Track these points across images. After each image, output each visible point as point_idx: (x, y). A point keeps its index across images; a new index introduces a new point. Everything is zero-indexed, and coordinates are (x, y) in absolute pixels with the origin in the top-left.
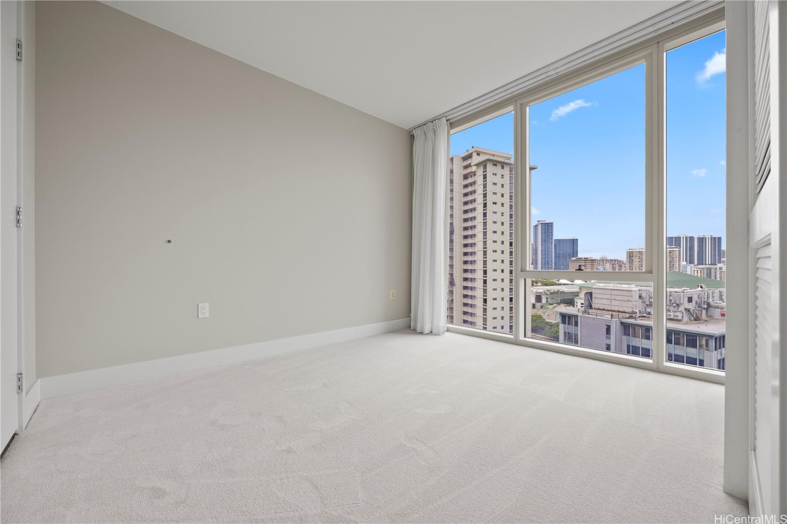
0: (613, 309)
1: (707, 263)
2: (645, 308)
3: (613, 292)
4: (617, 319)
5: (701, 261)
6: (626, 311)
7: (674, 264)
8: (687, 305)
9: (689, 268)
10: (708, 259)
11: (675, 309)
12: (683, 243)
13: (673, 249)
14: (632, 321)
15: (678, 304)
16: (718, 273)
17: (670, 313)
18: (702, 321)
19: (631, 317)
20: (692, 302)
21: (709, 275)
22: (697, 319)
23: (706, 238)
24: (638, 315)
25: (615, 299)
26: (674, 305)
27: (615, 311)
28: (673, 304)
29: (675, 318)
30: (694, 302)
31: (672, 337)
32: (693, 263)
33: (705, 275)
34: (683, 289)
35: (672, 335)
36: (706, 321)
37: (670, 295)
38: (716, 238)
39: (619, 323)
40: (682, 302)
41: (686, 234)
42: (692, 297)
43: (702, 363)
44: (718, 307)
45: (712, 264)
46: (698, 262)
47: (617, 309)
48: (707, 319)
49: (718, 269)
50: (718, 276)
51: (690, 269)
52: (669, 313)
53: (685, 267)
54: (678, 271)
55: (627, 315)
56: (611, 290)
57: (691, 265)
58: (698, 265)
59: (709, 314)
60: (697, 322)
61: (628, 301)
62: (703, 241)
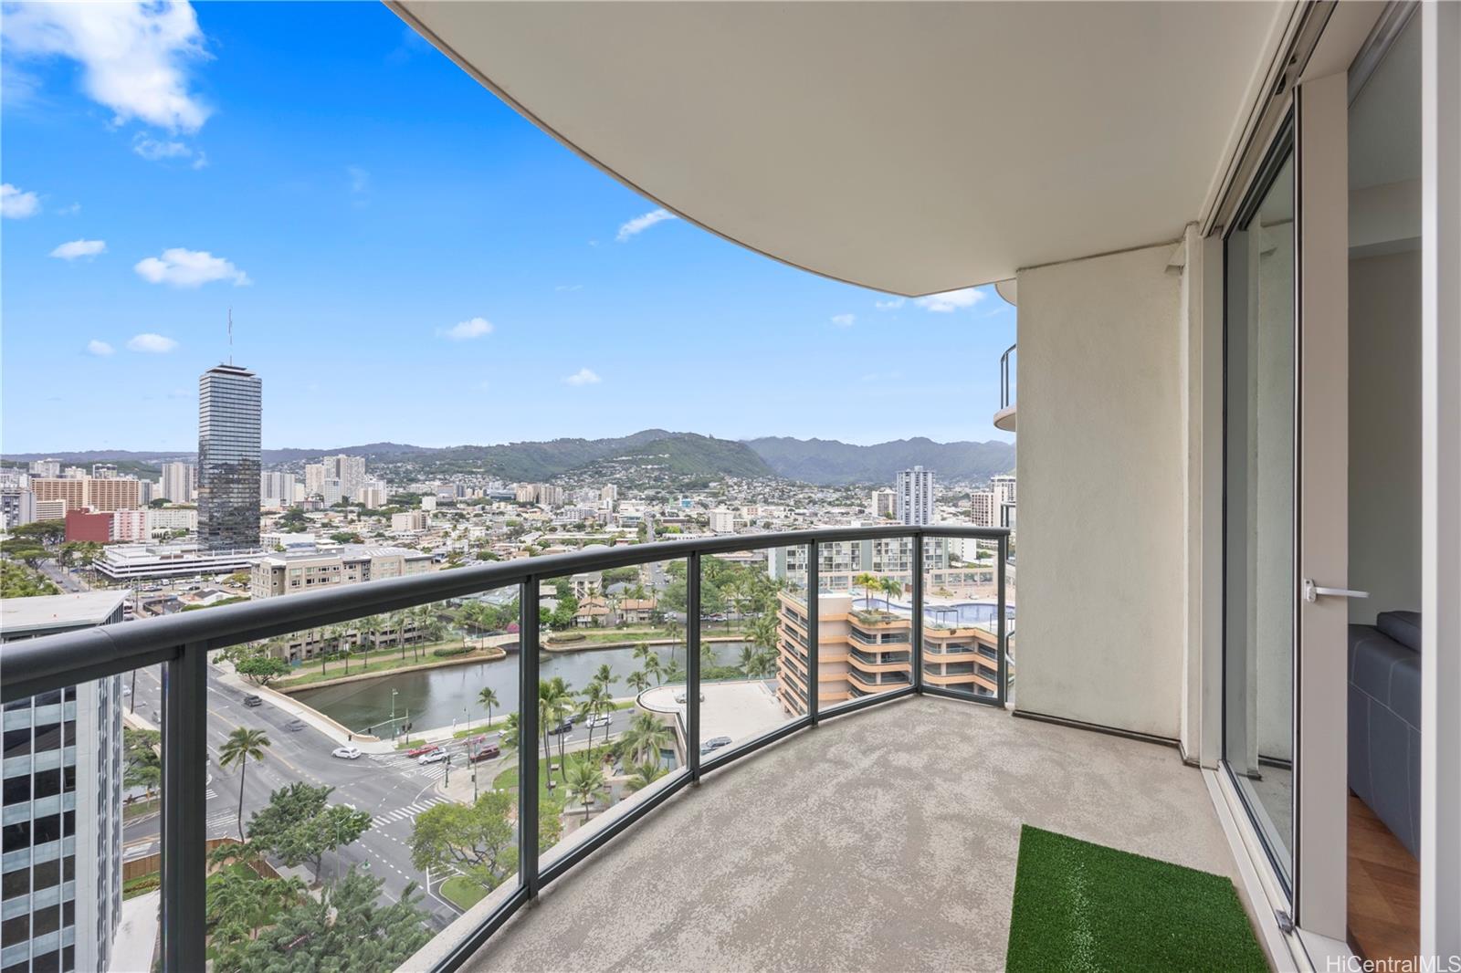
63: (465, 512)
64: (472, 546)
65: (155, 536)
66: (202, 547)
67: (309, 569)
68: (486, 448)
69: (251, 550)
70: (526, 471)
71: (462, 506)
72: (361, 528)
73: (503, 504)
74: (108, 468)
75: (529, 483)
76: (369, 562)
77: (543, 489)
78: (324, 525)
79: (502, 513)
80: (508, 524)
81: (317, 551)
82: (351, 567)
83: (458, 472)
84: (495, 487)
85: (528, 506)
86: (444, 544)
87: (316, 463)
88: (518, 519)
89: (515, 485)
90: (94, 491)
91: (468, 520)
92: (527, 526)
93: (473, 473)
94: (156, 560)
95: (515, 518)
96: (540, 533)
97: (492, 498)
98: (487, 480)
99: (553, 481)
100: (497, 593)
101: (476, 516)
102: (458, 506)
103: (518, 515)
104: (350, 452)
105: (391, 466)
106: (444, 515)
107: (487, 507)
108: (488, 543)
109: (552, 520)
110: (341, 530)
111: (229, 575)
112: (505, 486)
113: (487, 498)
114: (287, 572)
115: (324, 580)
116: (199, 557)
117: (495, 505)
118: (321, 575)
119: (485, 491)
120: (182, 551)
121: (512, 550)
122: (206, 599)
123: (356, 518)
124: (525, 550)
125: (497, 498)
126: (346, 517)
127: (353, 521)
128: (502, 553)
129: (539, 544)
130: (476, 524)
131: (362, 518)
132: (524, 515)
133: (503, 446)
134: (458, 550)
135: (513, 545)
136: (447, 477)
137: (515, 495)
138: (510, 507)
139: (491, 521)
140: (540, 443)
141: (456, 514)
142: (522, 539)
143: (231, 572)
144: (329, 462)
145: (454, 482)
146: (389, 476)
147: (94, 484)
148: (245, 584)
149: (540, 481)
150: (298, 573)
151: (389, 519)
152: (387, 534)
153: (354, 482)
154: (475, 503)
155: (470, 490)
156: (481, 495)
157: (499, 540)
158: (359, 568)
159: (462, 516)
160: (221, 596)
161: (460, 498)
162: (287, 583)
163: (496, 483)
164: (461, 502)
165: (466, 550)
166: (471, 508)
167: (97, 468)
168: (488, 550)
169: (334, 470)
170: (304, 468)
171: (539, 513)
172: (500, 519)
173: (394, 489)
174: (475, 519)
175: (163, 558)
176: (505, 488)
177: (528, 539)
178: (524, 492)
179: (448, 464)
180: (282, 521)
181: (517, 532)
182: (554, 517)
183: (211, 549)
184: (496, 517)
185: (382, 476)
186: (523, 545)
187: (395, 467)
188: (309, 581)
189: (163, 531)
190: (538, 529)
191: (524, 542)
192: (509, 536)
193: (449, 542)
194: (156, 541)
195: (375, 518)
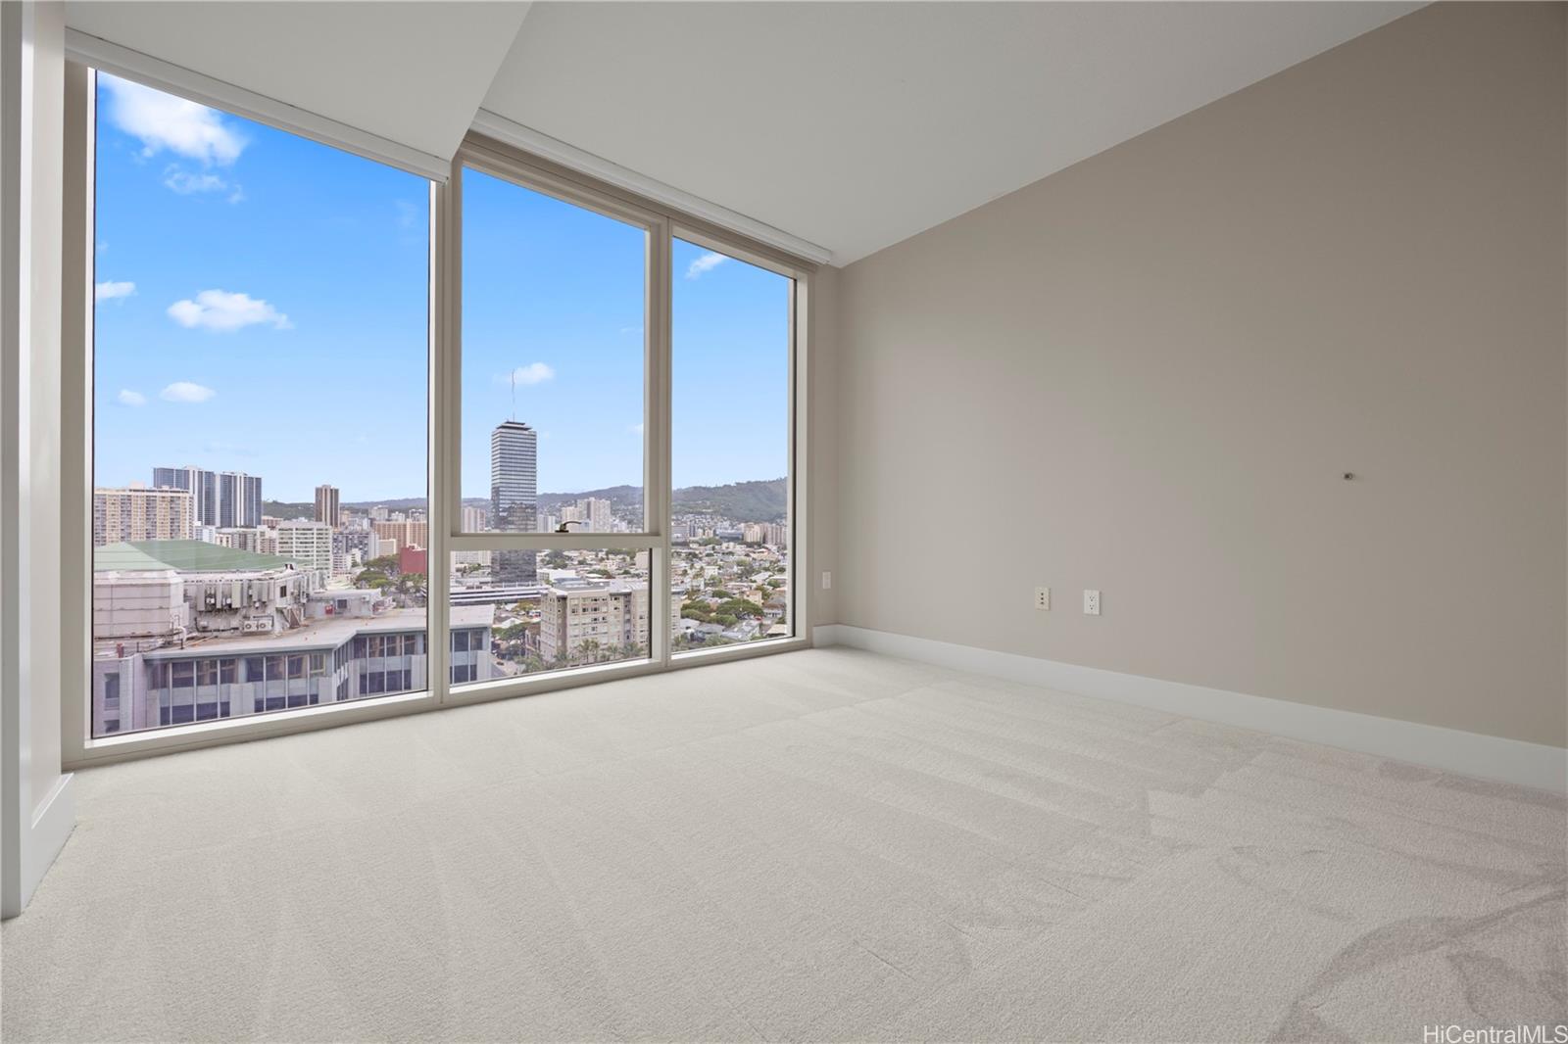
0: (118, 634)
1: (238, 524)
2: (196, 619)
3: (118, 593)
4: (136, 655)
5: (228, 521)
6: (154, 632)
7: (181, 524)
8: (280, 603)
9: (206, 532)
10: (240, 519)
11: (259, 613)
12: (194, 483)
13: (178, 495)
14: (173, 652)
15: (264, 603)
16: (259, 541)
17: (249, 622)
18: (301, 628)
19: (168, 645)
20: (285, 595)
21: (244, 545)
22: (294, 624)
23: (235, 477)
24: (185, 636)
25: (122, 609)
26: (257, 605)
27: (122, 637)
28: (255, 602)
29: (260, 629)
30: (288, 596)
31: (262, 667)
32: (213, 524)
33: (237, 545)
34: (263, 573)
35: (262, 663)
36: (307, 626)
37: (250, 587)
38: (252, 478)
39: (139, 662)
40: (271, 597)
41: (199, 467)
42: (285, 587)
43: (315, 700)
44: (320, 600)
45: (246, 526)
46: (222, 522)
47: (128, 631)
48: (306, 623)
49: (258, 534)
50: (259, 547)
51: (210, 535)
52: (246, 622)
53: (199, 531)
54: (187, 538)
55: (160, 641)
56: (112, 586)
57: (210, 527)
58: (222, 527)
59: (308, 612)
60: (295, 630)
61: (161, 608)
62: (230, 482)
63: (697, 552)
64: (706, 585)
65: (458, 570)
66: (494, 579)
67: (584, 599)
68: (714, 488)
69: (530, 583)
70: (751, 510)
71: (695, 546)
72: (612, 565)
73: (732, 544)
74: (420, 513)
75: (755, 523)
76: (629, 594)
77: (770, 529)
78: (581, 563)
79: (731, 553)
80: (739, 564)
81: (589, 583)
82: (616, 599)
83: (690, 513)
84: (724, 527)
85: (756, 547)
86: (682, 582)
87: (569, 506)
88: (747, 559)
89: (743, 525)
90: (414, 531)
91: (700, 559)
92: (756, 565)
93: (702, 513)
94: (463, 589)
95: (743, 558)
96: (770, 573)
97: (721, 538)
98: (716, 520)
99: (778, 521)
100: (736, 629)
101: (708, 555)
102: (691, 545)
103: (747, 555)
104: (598, 494)
105: (630, 507)
106: (679, 554)
107: (717, 547)
108: (721, 582)
109: (779, 561)
110: (594, 567)
111: (516, 604)
112: (732, 526)
113: (717, 538)
114: (568, 601)
115: (595, 610)
116: (493, 587)
117: (725, 545)
118: (593, 604)
119: (715, 531)
120: (481, 583)
121: (744, 589)
122: (504, 623)
123: (605, 557)
124: (757, 589)
125: (726, 537)
126: (597, 556)
127: (602, 560)
128: (735, 591)
129: (769, 584)
130: (709, 564)
131: (610, 556)
132: (752, 555)
133: (729, 486)
134: (695, 588)
135: (745, 584)
136: (680, 518)
137: (743, 535)
138: (738, 547)
139: (722, 560)
140: (765, 482)
141: (690, 554)
142: (753, 578)
143: (515, 601)
144: (582, 504)
145: (685, 523)
146: (629, 517)
147: (414, 525)
148: (528, 613)
149: (766, 521)
150: (576, 602)
151: (632, 558)
152: (632, 571)
153: (601, 523)
154: (705, 543)
155: (700, 531)
156: (712, 535)
157: (731, 580)
158: (622, 599)
159: (695, 556)
160: (514, 621)
161: (692, 539)
162: (569, 611)
163: (725, 523)
164: (694, 542)
165: (702, 587)
166: (702, 547)
167: (413, 513)
168: (722, 588)
169: (585, 512)
170: (561, 511)
171: (766, 554)
172: (731, 558)
173: (634, 529)
174: (706, 559)
175: (468, 588)
176: (733, 529)
177: (760, 578)
178: (754, 533)
179: (680, 505)
180: (547, 558)
181: (747, 572)
182: (781, 557)
183: (501, 582)
184: (726, 556)
185: (623, 517)
186: (754, 585)
187: (633, 509)
188: (584, 610)
189: (463, 566)
190: (767, 569)
191: (755, 581)
192: (740, 576)
193: (687, 580)
194: (459, 574)
195: (621, 557)
